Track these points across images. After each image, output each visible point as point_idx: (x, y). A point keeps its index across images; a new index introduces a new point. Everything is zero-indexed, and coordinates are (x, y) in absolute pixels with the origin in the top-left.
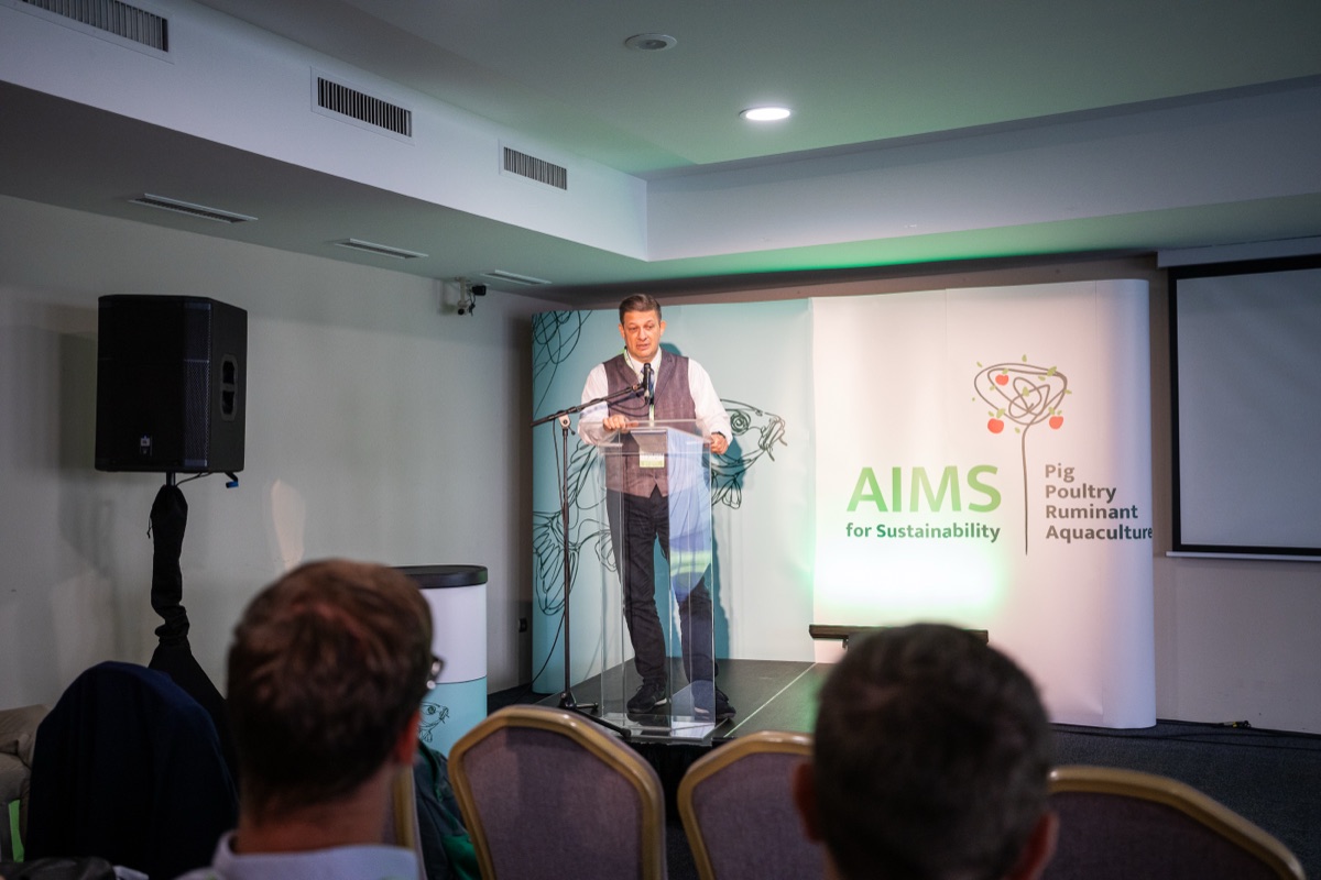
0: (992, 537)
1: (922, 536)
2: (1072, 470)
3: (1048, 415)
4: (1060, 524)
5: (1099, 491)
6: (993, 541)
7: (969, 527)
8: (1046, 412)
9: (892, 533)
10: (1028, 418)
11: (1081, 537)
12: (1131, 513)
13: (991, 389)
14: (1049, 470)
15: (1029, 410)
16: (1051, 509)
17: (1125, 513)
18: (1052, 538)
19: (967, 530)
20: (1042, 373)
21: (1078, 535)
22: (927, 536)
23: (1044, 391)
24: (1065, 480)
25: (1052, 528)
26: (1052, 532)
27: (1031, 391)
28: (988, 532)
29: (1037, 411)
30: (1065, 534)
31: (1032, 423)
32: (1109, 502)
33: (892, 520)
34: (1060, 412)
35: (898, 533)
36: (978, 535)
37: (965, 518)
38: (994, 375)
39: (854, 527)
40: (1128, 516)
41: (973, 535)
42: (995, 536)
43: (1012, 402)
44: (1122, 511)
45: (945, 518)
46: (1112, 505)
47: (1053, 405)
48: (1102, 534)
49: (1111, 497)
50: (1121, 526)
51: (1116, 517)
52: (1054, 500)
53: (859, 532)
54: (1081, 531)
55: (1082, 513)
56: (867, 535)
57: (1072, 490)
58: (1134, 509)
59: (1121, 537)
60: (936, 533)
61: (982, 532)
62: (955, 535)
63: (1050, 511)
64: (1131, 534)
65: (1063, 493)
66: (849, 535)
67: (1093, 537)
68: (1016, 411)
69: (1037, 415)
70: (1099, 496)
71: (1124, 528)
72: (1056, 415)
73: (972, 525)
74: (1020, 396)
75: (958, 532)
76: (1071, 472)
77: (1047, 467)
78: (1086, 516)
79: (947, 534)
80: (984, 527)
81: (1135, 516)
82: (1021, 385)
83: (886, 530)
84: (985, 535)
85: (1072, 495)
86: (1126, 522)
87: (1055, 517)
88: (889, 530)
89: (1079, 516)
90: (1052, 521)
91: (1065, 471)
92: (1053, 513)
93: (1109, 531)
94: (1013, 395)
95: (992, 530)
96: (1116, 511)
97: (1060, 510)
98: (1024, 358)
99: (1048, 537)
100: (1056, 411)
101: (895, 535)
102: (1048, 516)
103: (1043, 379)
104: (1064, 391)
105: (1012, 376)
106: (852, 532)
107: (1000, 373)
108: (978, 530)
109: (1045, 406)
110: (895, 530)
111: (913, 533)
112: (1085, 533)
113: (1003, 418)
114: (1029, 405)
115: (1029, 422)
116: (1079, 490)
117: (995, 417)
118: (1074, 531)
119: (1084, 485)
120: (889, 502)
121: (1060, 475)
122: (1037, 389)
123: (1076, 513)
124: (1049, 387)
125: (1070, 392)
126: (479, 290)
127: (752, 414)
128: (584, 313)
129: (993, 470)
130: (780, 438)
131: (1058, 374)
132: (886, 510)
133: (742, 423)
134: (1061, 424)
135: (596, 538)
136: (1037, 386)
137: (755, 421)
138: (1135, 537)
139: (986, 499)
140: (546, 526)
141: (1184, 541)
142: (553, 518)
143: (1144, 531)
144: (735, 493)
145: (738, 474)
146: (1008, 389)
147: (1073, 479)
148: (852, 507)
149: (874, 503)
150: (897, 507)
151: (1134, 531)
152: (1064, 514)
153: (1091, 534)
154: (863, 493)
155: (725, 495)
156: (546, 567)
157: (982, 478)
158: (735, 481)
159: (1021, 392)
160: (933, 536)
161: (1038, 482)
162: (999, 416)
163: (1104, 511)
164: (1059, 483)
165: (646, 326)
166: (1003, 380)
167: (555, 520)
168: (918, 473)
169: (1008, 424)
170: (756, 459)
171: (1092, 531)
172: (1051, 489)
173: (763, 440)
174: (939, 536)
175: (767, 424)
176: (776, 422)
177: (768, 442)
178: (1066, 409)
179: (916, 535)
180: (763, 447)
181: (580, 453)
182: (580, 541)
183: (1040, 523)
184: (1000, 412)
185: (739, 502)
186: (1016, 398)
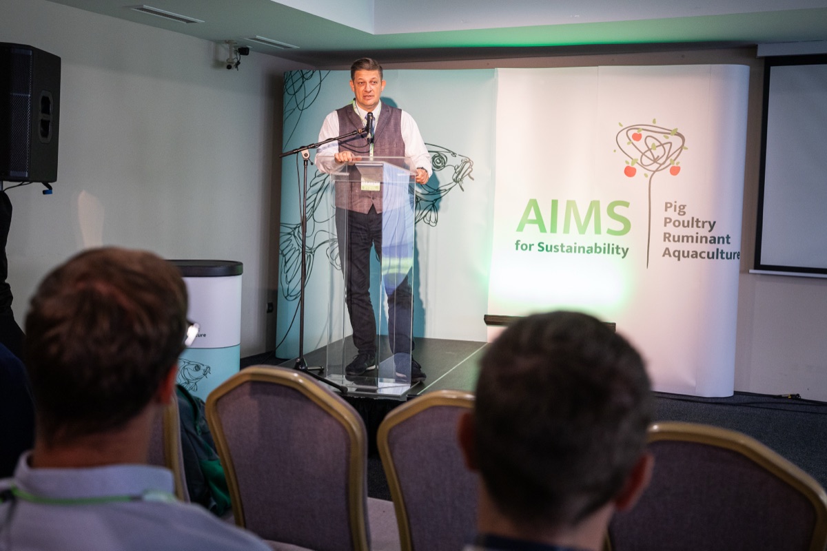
0: (622, 254)
1: (571, 251)
2: (684, 206)
3: (670, 164)
4: (673, 246)
5: (704, 223)
6: (623, 257)
7: (607, 246)
8: (668, 162)
9: (549, 249)
10: (655, 166)
11: (688, 256)
12: (726, 240)
13: (628, 144)
14: (668, 206)
15: (655, 160)
16: (667, 235)
17: (721, 240)
18: (667, 256)
19: (605, 248)
20: (667, 133)
21: (686, 255)
22: (575, 252)
23: (667, 146)
24: (679, 214)
25: (667, 249)
26: (667, 252)
27: (657, 147)
28: (620, 251)
29: (661, 161)
30: (677, 254)
31: (657, 170)
32: (710, 231)
33: (549, 239)
34: (678, 163)
35: (553, 249)
36: (613, 253)
37: (604, 239)
38: (631, 133)
39: (521, 243)
40: (723, 243)
41: (609, 253)
42: (625, 254)
43: (643, 154)
44: (719, 238)
45: (589, 239)
46: (712, 234)
47: (673, 157)
48: (703, 255)
49: (712, 227)
50: (718, 250)
51: (715, 242)
52: (670, 229)
53: (524, 247)
54: (688, 252)
55: (690, 239)
56: (530, 250)
57: (684, 221)
58: (728, 237)
59: (717, 258)
60: (582, 249)
61: (615, 250)
62: (596, 252)
63: (667, 237)
64: (724, 256)
65: (677, 224)
66: (517, 249)
67: (696, 257)
68: (646, 161)
69: (661, 165)
70: (703, 227)
71: (720, 251)
72: (675, 165)
73: (609, 245)
74: (649, 150)
75: (598, 250)
76: (684, 208)
77: (666, 204)
78: (692, 241)
79: (590, 250)
80: (618, 246)
81: (728, 243)
82: (650, 142)
83: (545, 246)
84: (618, 253)
85: (683, 226)
86: (721, 247)
87: (669, 241)
88: (547, 246)
89: (688, 241)
90: (667, 244)
91: (680, 207)
92: (668, 238)
93: (708, 253)
94: (644, 149)
95: (623, 249)
96: (715, 238)
97: (674, 236)
98: (654, 121)
99: (664, 256)
100: (676, 162)
101: (551, 250)
102: (665, 240)
103: (667, 138)
104: (682, 148)
105: (644, 134)
106: (519, 246)
107: (636, 131)
108: (613, 248)
109: (667, 158)
110: (551, 246)
111: (565, 249)
112: (691, 253)
113: (636, 166)
114: (656, 157)
115: (654, 169)
116: (688, 222)
117: (630, 165)
118: (683, 252)
119: (693, 218)
120: (548, 227)
121: (675, 210)
122: (662, 145)
123: (685, 238)
124: (671, 143)
125: (686, 149)
126: (244, 51)
127: (449, 155)
128: (324, 73)
129: (626, 204)
130: (469, 174)
131: (679, 135)
132: (545, 232)
133: (441, 162)
134: (678, 172)
135: (327, 245)
136: (663, 142)
137: (451, 161)
138: (727, 258)
139: (619, 226)
140: (289, 234)
141: (763, 262)
142: (295, 228)
143: (734, 254)
144: (433, 214)
145: (436, 200)
146: (640, 144)
147: (685, 213)
148: (520, 229)
149: (537, 226)
150: (553, 230)
151: (727, 253)
152: (676, 239)
153: (696, 255)
154: (529, 218)
155: (425, 216)
156: (289, 265)
157: (618, 210)
158: (433, 205)
159: (650, 147)
160: (579, 252)
161: (659, 214)
162: (633, 164)
163: (706, 238)
164: (674, 215)
165: (371, 82)
166: (637, 137)
167: (297, 230)
168: (571, 204)
169: (640, 171)
170: (450, 189)
171: (696, 252)
172: (668, 220)
173: (456, 175)
174: (584, 252)
175: (459, 163)
176: (466, 162)
177: (460, 177)
178: (683, 161)
179: (567, 251)
180: (456, 181)
181: (317, 179)
182: (315, 247)
183: (659, 245)
184: (634, 161)
185: (436, 221)
186: (646, 152)
